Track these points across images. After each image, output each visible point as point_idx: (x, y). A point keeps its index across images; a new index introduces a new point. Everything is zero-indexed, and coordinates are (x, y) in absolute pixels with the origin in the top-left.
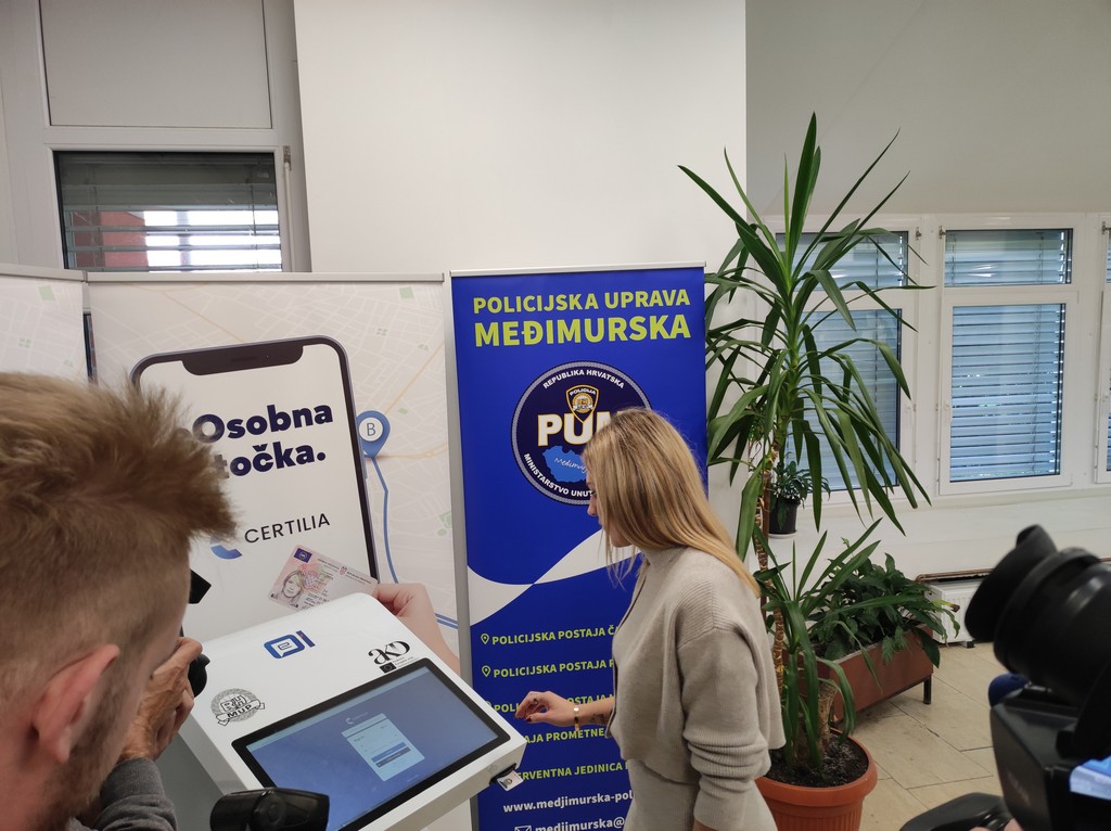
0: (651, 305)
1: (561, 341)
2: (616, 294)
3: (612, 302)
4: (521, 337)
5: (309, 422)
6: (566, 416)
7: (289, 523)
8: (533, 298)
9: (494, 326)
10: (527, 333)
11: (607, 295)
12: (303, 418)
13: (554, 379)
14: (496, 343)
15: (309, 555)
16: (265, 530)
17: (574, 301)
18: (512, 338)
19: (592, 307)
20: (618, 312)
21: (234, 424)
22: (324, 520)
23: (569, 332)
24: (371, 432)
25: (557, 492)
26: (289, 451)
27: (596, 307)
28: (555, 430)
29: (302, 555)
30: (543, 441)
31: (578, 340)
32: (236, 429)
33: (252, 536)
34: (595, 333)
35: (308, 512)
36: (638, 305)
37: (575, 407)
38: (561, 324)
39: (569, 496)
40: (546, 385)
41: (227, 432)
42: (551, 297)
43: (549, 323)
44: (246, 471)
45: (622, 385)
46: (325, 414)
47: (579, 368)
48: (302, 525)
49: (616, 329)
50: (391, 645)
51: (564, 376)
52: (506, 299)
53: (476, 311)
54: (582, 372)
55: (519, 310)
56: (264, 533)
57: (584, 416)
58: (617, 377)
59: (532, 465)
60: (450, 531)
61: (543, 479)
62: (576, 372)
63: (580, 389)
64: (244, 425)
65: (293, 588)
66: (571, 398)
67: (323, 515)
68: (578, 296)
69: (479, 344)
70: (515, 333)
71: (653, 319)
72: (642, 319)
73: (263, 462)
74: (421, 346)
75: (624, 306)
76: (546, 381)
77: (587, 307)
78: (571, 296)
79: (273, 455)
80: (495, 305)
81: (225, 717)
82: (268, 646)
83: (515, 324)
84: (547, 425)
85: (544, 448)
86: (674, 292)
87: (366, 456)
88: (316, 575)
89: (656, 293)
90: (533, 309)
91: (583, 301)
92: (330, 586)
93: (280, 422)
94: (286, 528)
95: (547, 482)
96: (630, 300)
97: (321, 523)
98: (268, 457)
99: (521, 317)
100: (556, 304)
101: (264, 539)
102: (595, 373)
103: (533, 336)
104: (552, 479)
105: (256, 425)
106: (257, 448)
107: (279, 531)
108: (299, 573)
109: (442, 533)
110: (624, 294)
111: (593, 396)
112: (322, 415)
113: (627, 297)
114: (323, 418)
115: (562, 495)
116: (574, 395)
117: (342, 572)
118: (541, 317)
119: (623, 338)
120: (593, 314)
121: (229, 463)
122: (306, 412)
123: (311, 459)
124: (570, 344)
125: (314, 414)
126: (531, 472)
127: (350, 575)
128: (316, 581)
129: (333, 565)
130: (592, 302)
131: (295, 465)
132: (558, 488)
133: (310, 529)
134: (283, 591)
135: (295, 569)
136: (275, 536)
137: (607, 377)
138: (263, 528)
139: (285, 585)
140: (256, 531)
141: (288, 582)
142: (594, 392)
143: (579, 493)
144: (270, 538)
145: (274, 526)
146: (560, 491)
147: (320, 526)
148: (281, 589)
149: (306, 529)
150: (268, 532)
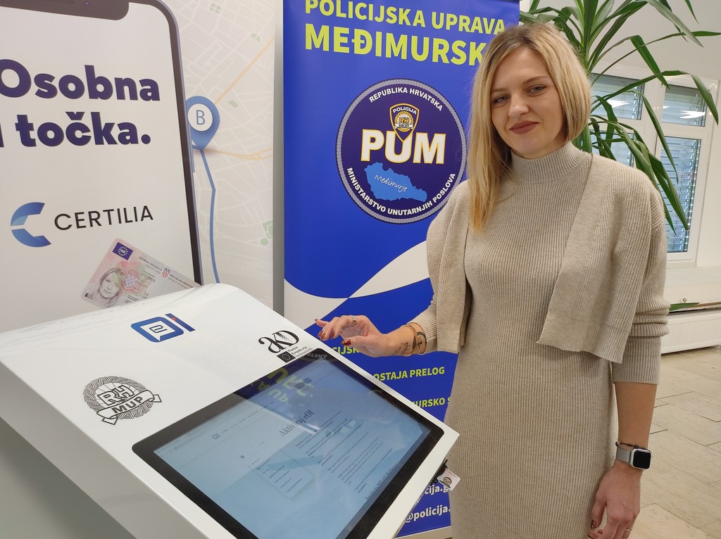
0: (473, 31)
1: (388, 55)
2: (442, 15)
3: (438, 23)
4: (351, 45)
5: (133, 97)
6: (389, 133)
7: (109, 211)
8: (364, 5)
9: (325, 29)
10: (357, 41)
11: (434, 14)
12: (126, 89)
13: (379, 94)
14: (326, 48)
15: (130, 252)
16: (80, 217)
17: (404, 16)
18: (342, 45)
19: (419, 25)
20: (442, 33)
21: (42, 79)
22: (147, 213)
23: (396, 47)
24: (201, 121)
25: (375, 209)
26: (109, 126)
27: (423, 25)
28: (377, 146)
29: (122, 250)
30: (365, 156)
31: (404, 56)
32: (46, 87)
33: (63, 222)
34: (420, 52)
35: (130, 201)
36: (461, 29)
37: (397, 125)
38: (390, 37)
39: (385, 214)
40: (371, 99)
41: (34, 88)
42: (382, 8)
43: (379, 35)
44: (56, 142)
45: (440, 108)
46: (151, 91)
47: (403, 86)
48: (123, 217)
49: (439, 50)
50: (278, 333)
51: (389, 91)
52: (338, 2)
53: (308, 11)
54: (405, 90)
55: (351, 16)
56: (77, 221)
57: (404, 135)
58: (437, 99)
59: (354, 180)
60: (271, 241)
61: (363, 195)
62: (400, 90)
63: (403, 107)
64: (56, 83)
65: (111, 287)
66: (394, 115)
67: (145, 208)
68: (408, 11)
69: (308, 46)
70: (345, 40)
71: (473, 44)
72: (463, 44)
73: (79, 134)
74: (253, 36)
75: (448, 28)
76: (371, 94)
77: (415, 24)
78: (401, 10)
79: (90, 126)
80: (327, 7)
81: (109, 413)
82: (137, 327)
83: (346, 31)
84: (371, 140)
85: (366, 163)
86: (493, 21)
87: (194, 147)
88: (137, 275)
89: (477, 19)
90: (364, 17)
91: (411, 17)
92: (151, 287)
93: (100, 88)
94: (104, 216)
95: (367, 198)
96: (454, 23)
97: (143, 216)
98: (84, 128)
99: (353, 24)
100: (386, 16)
101: (78, 227)
102: (417, 92)
103: (363, 46)
104: (372, 196)
105: (70, 86)
106: (71, 115)
107: (96, 220)
108: (118, 271)
109: (264, 242)
110: (449, 16)
111: (414, 116)
112: (148, 90)
113: (452, 20)
114: (150, 94)
115: (379, 212)
116: (397, 113)
117: (165, 275)
118: (371, 27)
119: (445, 60)
120: (420, 32)
121: (36, 127)
122: (130, 82)
123: (134, 141)
124: (396, 60)
125: (139, 88)
126: (353, 187)
127: (173, 279)
128: (137, 282)
129: (154, 265)
130: (419, 19)
131: (116, 143)
132: (376, 205)
133: (131, 221)
134: (99, 291)
135: (113, 267)
136: (91, 225)
137: (428, 97)
138: (76, 214)
139: (101, 284)
140: (68, 217)
141: (105, 281)
142: (415, 112)
143: (395, 212)
144: (85, 227)
145: (90, 213)
146: (378, 208)
147: (142, 220)
148: (97, 288)
149: (127, 221)
150: (83, 220)
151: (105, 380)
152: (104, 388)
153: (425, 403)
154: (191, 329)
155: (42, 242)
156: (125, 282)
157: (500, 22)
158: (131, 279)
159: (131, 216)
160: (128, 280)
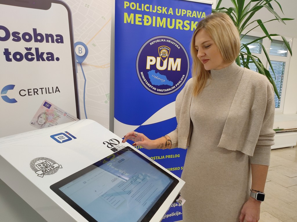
0: (192, 16)
1: (158, 26)
2: (180, 10)
3: (178, 13)
4: (143, 22)
7: (42, 89)
8: (148, 6)
9: (132, 15)
10: (145, 20)
11: (177, 10)
12: (50, 38)
13: (154, 42)
14: (132, 23)
15: (50, 105)
16: (30, 91)
17: (164, 10)
18: (139, 21)
19: (171, 14)
20: (180, 17)
21: (15, 34)
22: (57, 90)
23: (161, 23)
24: (80, 52)
25: (152, 89)
26: (43, 54)
27: (172, 14)
28: (153, 63)
29: (47, 105)
30: (148, 67)
31: (164, 27)
32: (17, 37)
33: (23, 93)
34: (171, 25)
36: (188, 16)
37: (161, 55)
38: (159, 18)
39: (156, 91)
40: (151, 44)
41: (12, 37)
42: (156, 7)
43: (154, 18)
44: (20, 60)
45: (179, 48)
46: (60, 39)
47: (164, 39)
48: (48, 91)
49: (179, 24)
50: (111, 140)
51: (158, 41)
52: (138, 4)
53: (125, 7)
54: (165, 40)
55: (143, 10)
56: (29, 92)
57: (164, 59)
58: (178, 44)
59: (143, 77)
60: (109, 102)
61: (147, 83)
62: (163, 40)
63: (164, 47)
64: (21, 36)
65: (42, 120)
67: (57, 87)
68: (166, 8)
69: (125, 22)
71: (192, 22)
72: (189, 22)
73: (30, 57)
74: (103, 17)
75: (182, 15)
76: (151, 42)
77: (169, 14)
78: (163, 8)
79: (35, 53)
80: (133, 6)
81: (40, 172)
82: (53, 137)
83: (141, 16)
84: (150, 61)
85: (148, 70)
86: (201, 13)
87: (77, 63)
88: (53, 115)
89: (194, 12)
90: (148, 10)
91: (167, 11)
92: (59, 120)
93: (39, 38)
95: (149, 85)
96: (185, 13)
97: (56, 91)
98: (32, 54)
99: (144, 13)
100: (157, 10)
101: (29, 95)
102: (169, 41)
103: (148, 22)
105: (27, 37)
106: (27, 49)
107: (36, 92)
108: (45, 113)
109: (106, 102)
110: (183, 10)
111: (168, 51)
113: (184, 12)
114: (59, 41)
115: (153, 90)
117: (65, 115)
118: (151, 14)
119: (181, 28)
120: (171, 17)
121: (12, 54)
122: (51, 36)
123: (53, 60)
124: (161, 28)
125: (55, 38)
126: (143, 80)
127: (68, 117)
128: (53, 118)
129: (61, 111)
130: (171, 11)
131: (45, 61)
132: (152, 87)
133: (51, 93)
134: (37, 121)
135: (43, 112)
136: (34, 94)
137: (174, 43)
138: (28, 90)
139: (38, 119)
140: (25, 91)
141: (40, 117)
142: (169, 49)
143: (160, 90)
144: (32, 95)
145: (34, 89)
146: (153, 89)
147: (55, 92)
148: (36, 121)
149: (49, 93)
150: (31, 92)
151: (39, 159)
152: (38, 162)
153: (171, 169)
154: (75, 138)
155: (14, 101)
156: (48, 118)
157: (204, 13)
158: (51, 117)
159: (51, 91)
160: (49, 117)
